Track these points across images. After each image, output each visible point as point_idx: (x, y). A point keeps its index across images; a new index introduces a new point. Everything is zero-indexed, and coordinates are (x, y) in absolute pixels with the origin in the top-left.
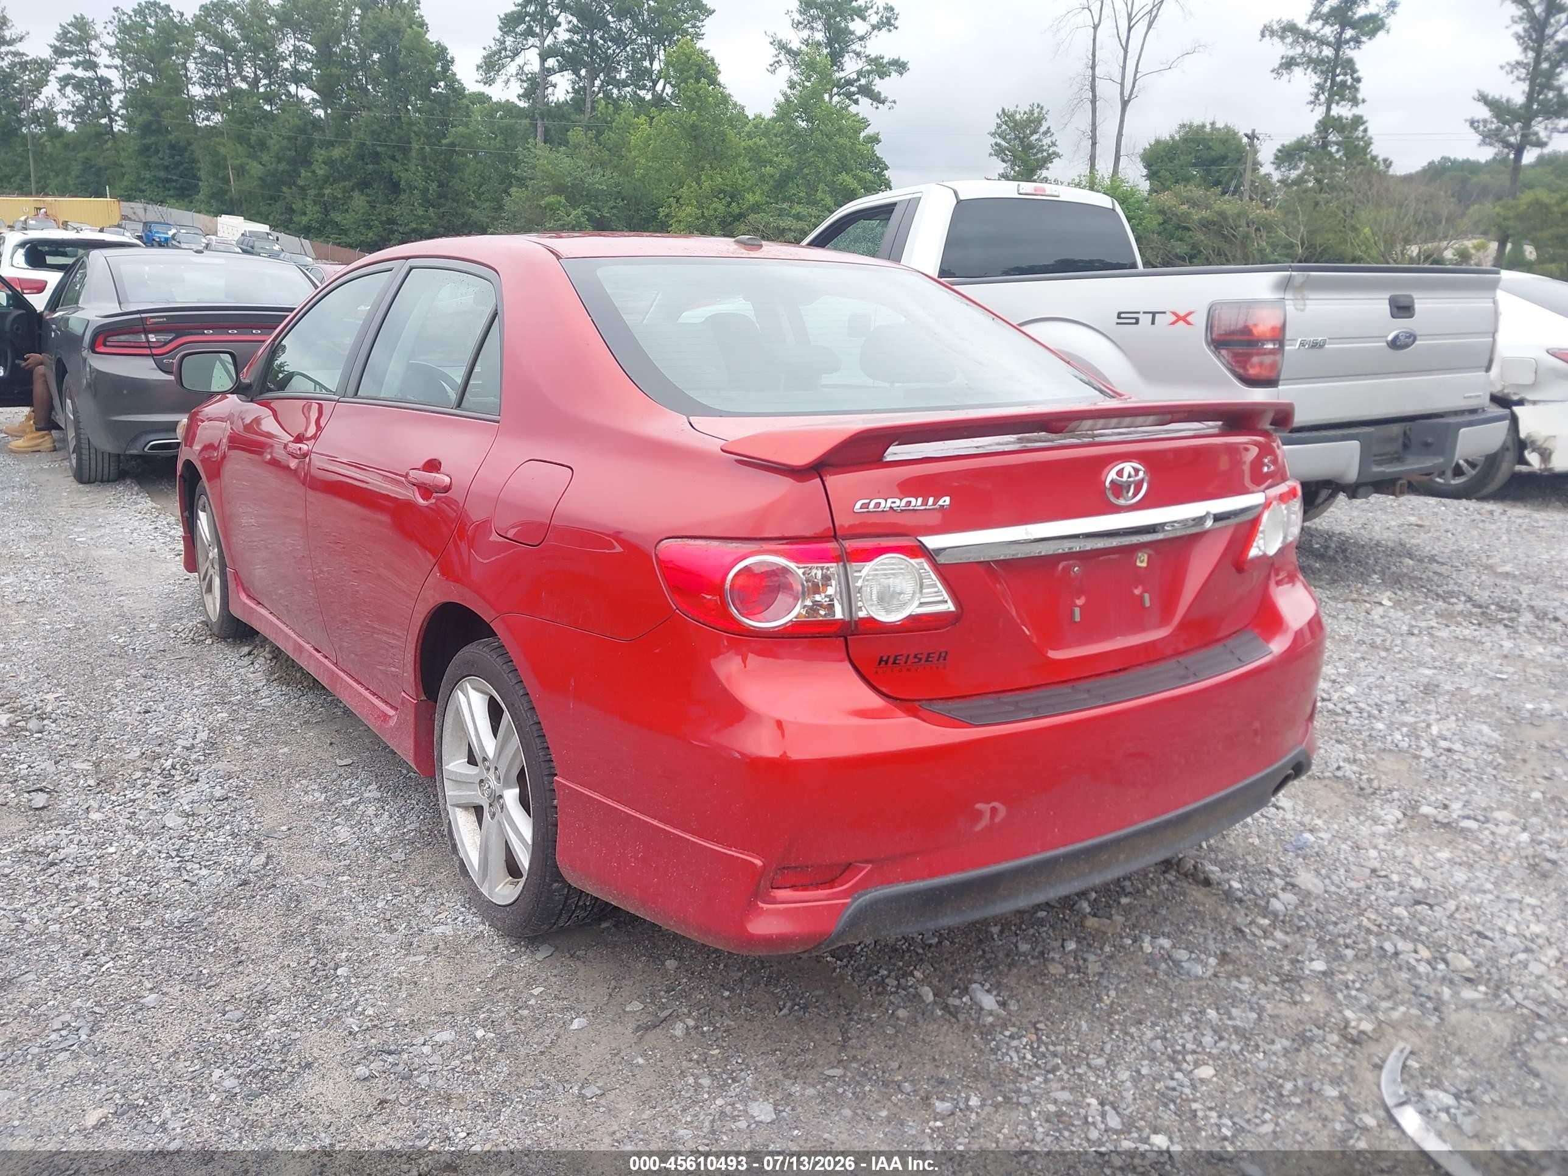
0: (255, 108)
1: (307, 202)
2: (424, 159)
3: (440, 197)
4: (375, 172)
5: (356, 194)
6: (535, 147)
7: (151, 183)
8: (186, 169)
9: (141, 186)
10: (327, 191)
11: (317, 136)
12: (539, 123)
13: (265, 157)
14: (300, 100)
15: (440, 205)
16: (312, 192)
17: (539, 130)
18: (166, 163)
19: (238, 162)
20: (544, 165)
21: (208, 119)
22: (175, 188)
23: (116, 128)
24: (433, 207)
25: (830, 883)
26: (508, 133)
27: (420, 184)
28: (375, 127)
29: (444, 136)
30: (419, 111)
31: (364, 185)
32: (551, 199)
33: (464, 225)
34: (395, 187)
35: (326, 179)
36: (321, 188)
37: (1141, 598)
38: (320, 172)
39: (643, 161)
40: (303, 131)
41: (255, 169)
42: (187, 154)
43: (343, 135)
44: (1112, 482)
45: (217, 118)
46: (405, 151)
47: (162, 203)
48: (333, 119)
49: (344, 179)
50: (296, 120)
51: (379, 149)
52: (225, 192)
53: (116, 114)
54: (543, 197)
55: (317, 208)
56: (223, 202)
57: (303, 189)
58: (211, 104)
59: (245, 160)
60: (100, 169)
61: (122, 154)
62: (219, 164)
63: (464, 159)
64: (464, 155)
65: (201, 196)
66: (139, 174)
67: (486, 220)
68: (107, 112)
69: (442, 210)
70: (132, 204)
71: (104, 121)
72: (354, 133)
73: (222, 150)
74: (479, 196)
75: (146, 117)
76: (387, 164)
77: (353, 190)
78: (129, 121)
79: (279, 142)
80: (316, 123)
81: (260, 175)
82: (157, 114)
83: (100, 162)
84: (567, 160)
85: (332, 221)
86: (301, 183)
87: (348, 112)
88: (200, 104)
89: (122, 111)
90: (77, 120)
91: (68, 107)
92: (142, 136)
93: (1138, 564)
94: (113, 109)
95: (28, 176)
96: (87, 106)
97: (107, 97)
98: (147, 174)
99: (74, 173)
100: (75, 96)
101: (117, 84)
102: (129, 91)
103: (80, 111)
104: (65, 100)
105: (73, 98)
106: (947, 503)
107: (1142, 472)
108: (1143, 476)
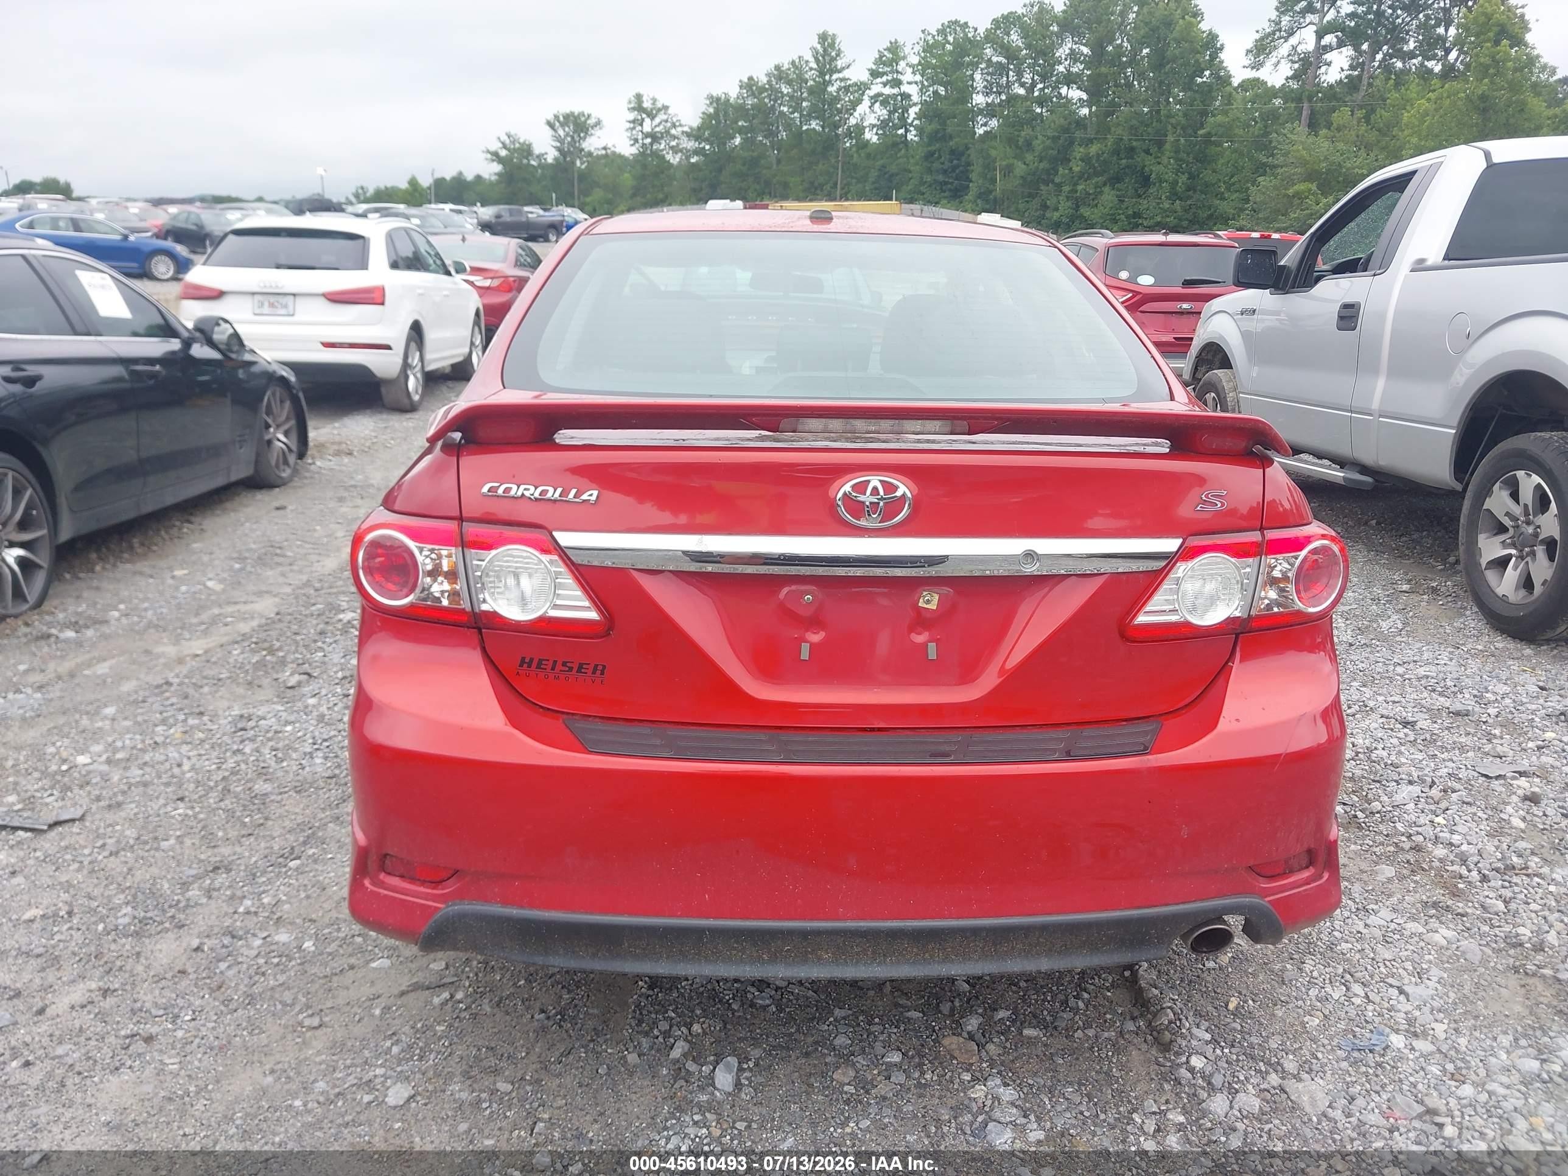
0: (1027, 112)
1: (1061, 198)
2: (1177, 152)
3: (1189, 189)
4: (1128, 167)
5: (1107, 189)
6: (1292, 133)
7: (930, 186)
8: (962, 172)
9: (922, 189)
10: (1080, 188)
11: (1078, 134)
12: (1306, 105)
13: (1029, 157)
14: (1069, 101)
15: (1189, 198)
16: (1066, 188)
17: (1305, 113)
18: (945, 167)
19: (1004, 163)
20: (1298, 151)
21: (985, 125)
22: (950, 190)
23: (910, 137)
24: (1181, 199)
25: (436, 883)
26: (1272, 117)
27: (1170, 176)
28: (1134, 122)
29: (1202, 126)
30: (1180, 102)
31: (1115, 180)
32: (1301, 187)
33: (1210, 217)
34: (1145, 181)
35: (1081, 176)
36: (1076, 184)
37: (924, 647)
38: (1076, 169)
39: (1415, 140)
40: (1066, 130)
41: (1020, 168)
42: (963, 159)
43: (1103, 129)
44: (845, 494)
45: (994, 123)
46: (1160, 144)
47: (936, 204)
48: (1097, 116)
49: (1097, 174)
50: (1062, 120)
51: (1134, 144)
52: (991, 192)
53: (911, 125)
54: (1294, 184)
55: (1069, 204)
56: (987, 201)
57: (1059, 186)
58: (990, 111)
59: (1011, 161)
60: (892, 175)
61: (912, 161)
62: (989, 166)
63: (1220, 149)
64: (1220, 145)
65: (970, 196)
66: (922, 178)
67: (1232, 211)
68: (904, 123)
69: (1189, 202)
70: (912, 206)
71: (901, 131)
72: (1113, 129)
73: (993, 153)
74: (1228, 189)
75: (934, 126)
76: (1140, 158)
77: (1105, 184)
78: (920, 130)
79: (1043, 142)
80: (1081, 123)
81: (1022, 174)
82: (944, 124)
83: (893, 169)
84: (1326, 144)
85: (1082, 216)
86: (1057, 180)
87: (1111, 109)
88: (981, 112)
89: (916, 122)
90: (880, 132)
91: (875, 122)
92: (929, 145)
93: (921, 604)
94: (909, 121)
95: (836, 184)
96: (890, 119)
97: (906, 110)
98: (928, 178)
99: (871, 180)
100: (882, 112)
101: (915, 98)
102: (924, 103)
103: (883, 124)
104: (873, 115)
105: (879, 113)
106: (594, 498)
107: (902, 490)
108: (904, 495)
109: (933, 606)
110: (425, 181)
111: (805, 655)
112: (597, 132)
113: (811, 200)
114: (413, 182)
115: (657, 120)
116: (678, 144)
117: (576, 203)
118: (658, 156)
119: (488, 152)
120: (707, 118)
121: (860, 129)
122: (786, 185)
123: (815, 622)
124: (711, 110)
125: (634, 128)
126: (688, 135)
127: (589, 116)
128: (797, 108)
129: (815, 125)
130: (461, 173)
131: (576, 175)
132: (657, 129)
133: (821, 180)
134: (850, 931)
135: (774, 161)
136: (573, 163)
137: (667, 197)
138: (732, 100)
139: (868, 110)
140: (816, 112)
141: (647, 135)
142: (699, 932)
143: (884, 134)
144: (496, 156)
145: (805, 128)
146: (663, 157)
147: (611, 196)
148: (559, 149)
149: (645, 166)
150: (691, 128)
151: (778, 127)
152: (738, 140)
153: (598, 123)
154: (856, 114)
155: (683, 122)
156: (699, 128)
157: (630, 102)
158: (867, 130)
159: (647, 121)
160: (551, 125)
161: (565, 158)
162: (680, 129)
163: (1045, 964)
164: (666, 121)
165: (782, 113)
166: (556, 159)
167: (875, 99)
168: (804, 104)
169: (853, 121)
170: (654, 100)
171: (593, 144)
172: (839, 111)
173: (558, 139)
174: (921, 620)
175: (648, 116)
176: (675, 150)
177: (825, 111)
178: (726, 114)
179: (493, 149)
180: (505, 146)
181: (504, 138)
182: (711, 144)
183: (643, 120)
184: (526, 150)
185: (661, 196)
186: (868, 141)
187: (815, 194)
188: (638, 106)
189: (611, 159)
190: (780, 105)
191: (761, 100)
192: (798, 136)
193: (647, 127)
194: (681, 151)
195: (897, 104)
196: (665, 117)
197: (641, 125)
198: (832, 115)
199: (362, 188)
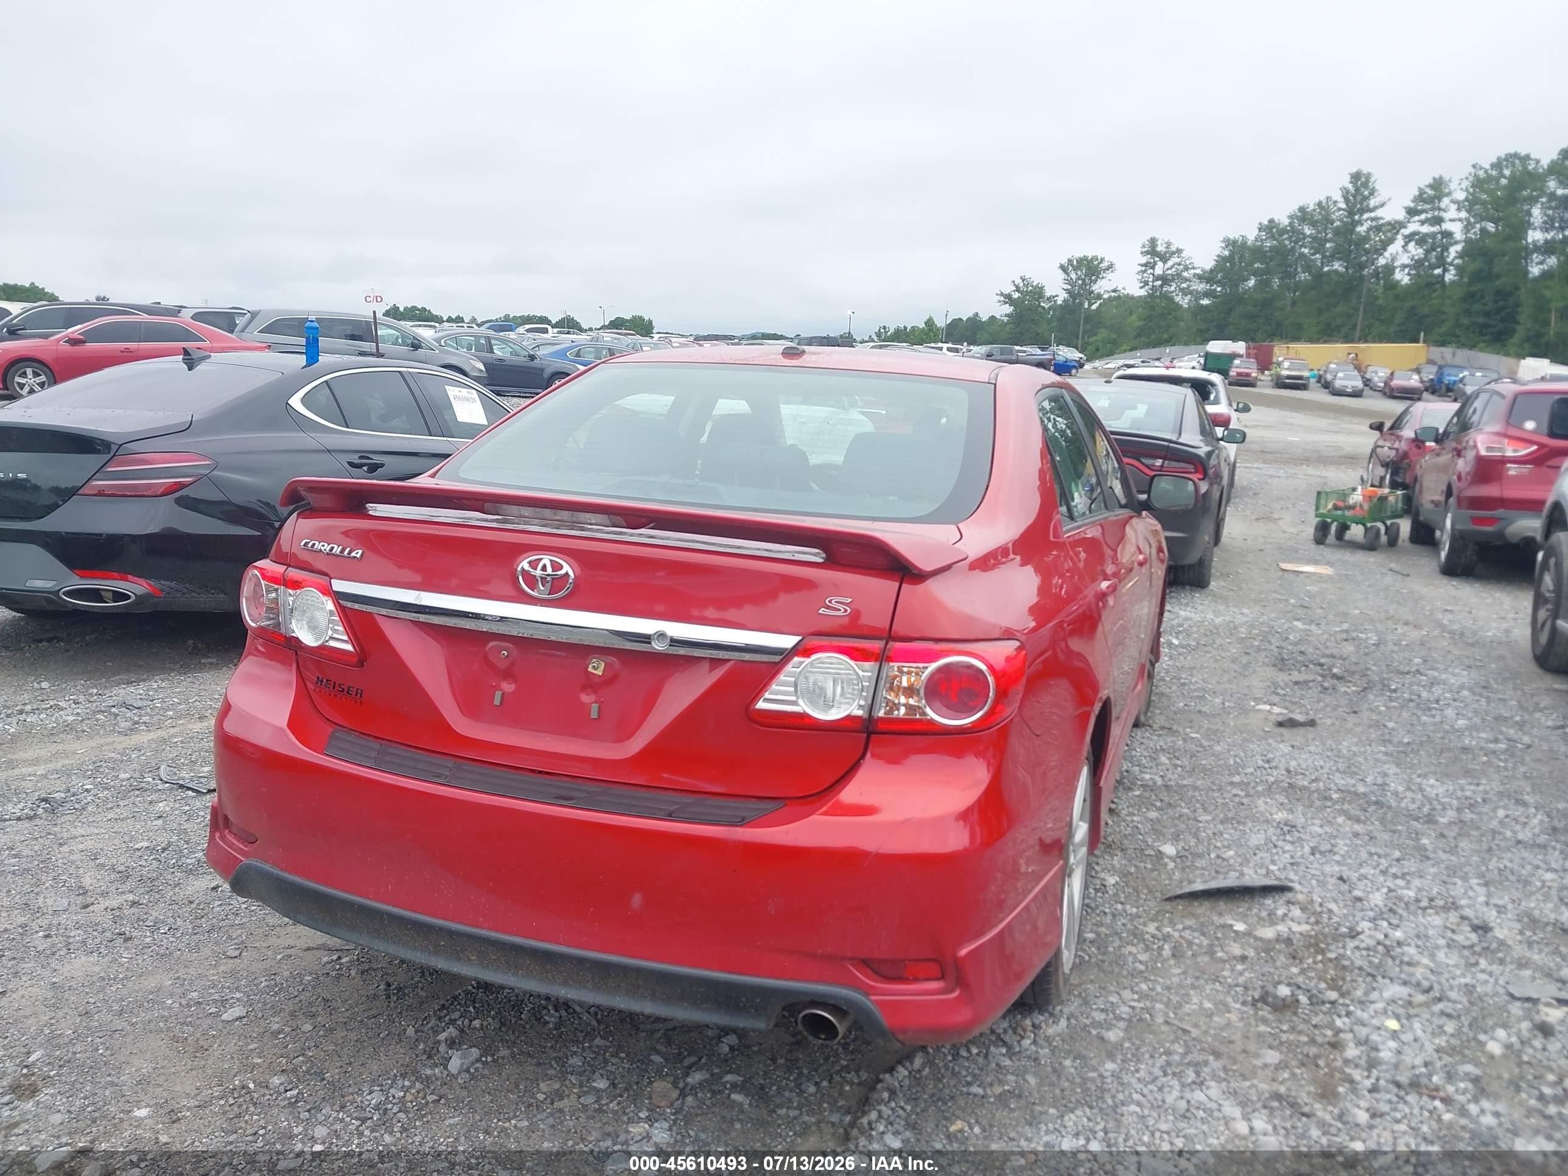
8: (1508, 313)
9: (1457, 331)
19: (1562, 304)
21: (1541, 263)
23: (1448, 277)
25: (249, 843)
37: (589, 706)
42: (1512, 299)
44: (523, 568)
45: (1553, 261)
52: (1542, 335)
53: (1451, 264)
58: (1549, 248)
60: (1422, 317)
61: (1447, 302)
62: (1542, 307)
66: (1458, 320)
68: (1442, 262)
71: (1438, 271)
73: (1548, 293)
75: (1478, 264)
78: (1460, 270)
82: (1490, 262)
83: (1425, 310)
88: (1537, 249)
89: (1457, 261)
90: (1413, 272)
91: (1407, 261)
92: (1470, 284)
93: (590, 669)
94: (1449, 260)
95: (1355, 326)
96: (1426, 258)
97: (1445, 248)
98: (1465, 321)
99: (1397, 321)
100: (1416, 251)
101: (1459, 235)
102: (1468, 241)
103: (1418, 264)
104: (1406, 255)
105: (1414, 252)
106: (358, 556)
107: (566, 568)
108: (567, 574)
109: (599, 672)
110: (941, 323)
111: (497, 701)
112: (1109, 275)
113: (1325, 342)
114: (930, 323)
115: (1170, 263)
116: (1189, 286)
117: (1080, 343)
118: (1168, 298)
119: (1002, 294)
120: (1222, 260)
121: (1389, 269)
122: (1299, 327)
123: (508, 674)
124: (1227, 253)
125: (1145, 271)
126: (1200, 278)
127: (1102, 260)
128: (1319, 247)
129: (1337, 266)
130: (977, 314)
131: (1083, 316)
132: (1169, 272)
133: (1339, 321)
134: (484, 939)
135: (1289, 303)
136: (1081, 304)
137: (1171, 337)
138: (1249, 243)
139: (1401, 250)
140: (1339, 253)
141: (1157, 278)
142: (380, 914)
143: (1418, 275)
144: (1008, 299)
145: (1326, 269)
146: (1172, 299)
147: (1115, 336)
148: (1068, 291)
149: (1152, 308)
150: (1204, 271)
151: (1296, 269)
152: (1252, 283)
153: (1111, 267)
154: (1387, 254)
155: (1196, 265)
156: (1211, 271)
157: (1144, 246)
158: (1397, 270)
159: (1160, 264)
160: (1063, 268)
161: (1074, 299)
162: (1192, 271)
163: (648, 1007)
164: (1180, 264)
165: (1302, 255)
166: (1064, 301)
167: (1409, 238)
168: (1328, 245)
169: (1382, 261)
170: (1169, 244)
171: (1103, 286)
172: (1367, 252)
173: (1069, 281)
174: (591, 684)
175: (1161, 260)
176: (1185, 292)
177: (1350, 252)
178: (1241, 257)
179: (1006, 292)
180: (1018, 289)
181: (1018, 281)
182: (1223, 286)
183: (1155, 263)
184: (1038, 292)
185: (1166, 336)
186: (1398, 282)
187: (1330, 335)
188: (1152, 250)
189: (1120, 300)
190: (1301, 246)
191: (1281, 243)
192: (1319, 277)
193: (1159, 269)
194: (1191, 293)
195: (1437, 244)
196: (1178, 260)
197: (1153, 268)
198: (1359, 256)
199: (885, 328)
